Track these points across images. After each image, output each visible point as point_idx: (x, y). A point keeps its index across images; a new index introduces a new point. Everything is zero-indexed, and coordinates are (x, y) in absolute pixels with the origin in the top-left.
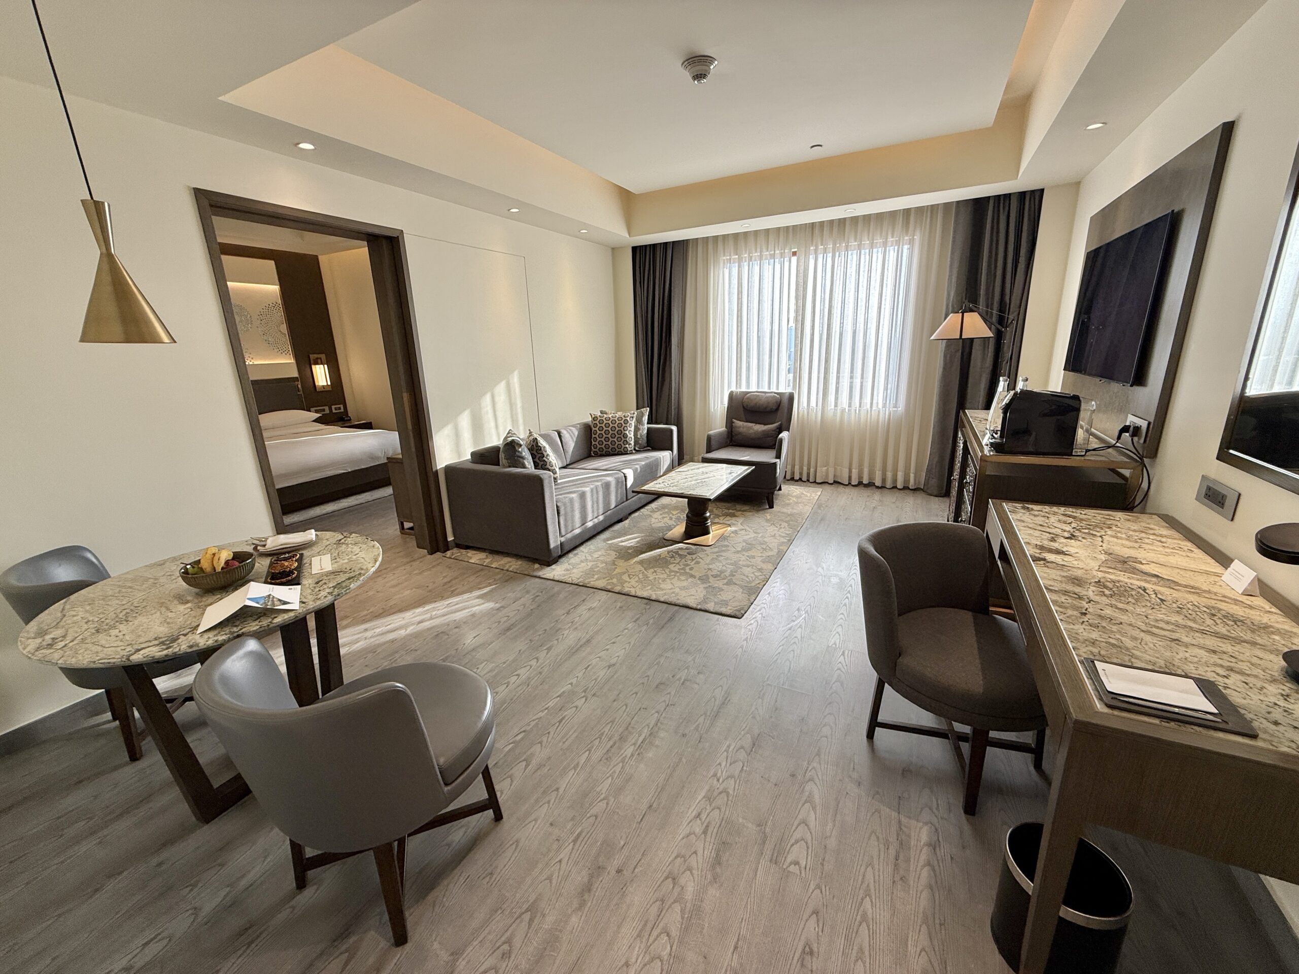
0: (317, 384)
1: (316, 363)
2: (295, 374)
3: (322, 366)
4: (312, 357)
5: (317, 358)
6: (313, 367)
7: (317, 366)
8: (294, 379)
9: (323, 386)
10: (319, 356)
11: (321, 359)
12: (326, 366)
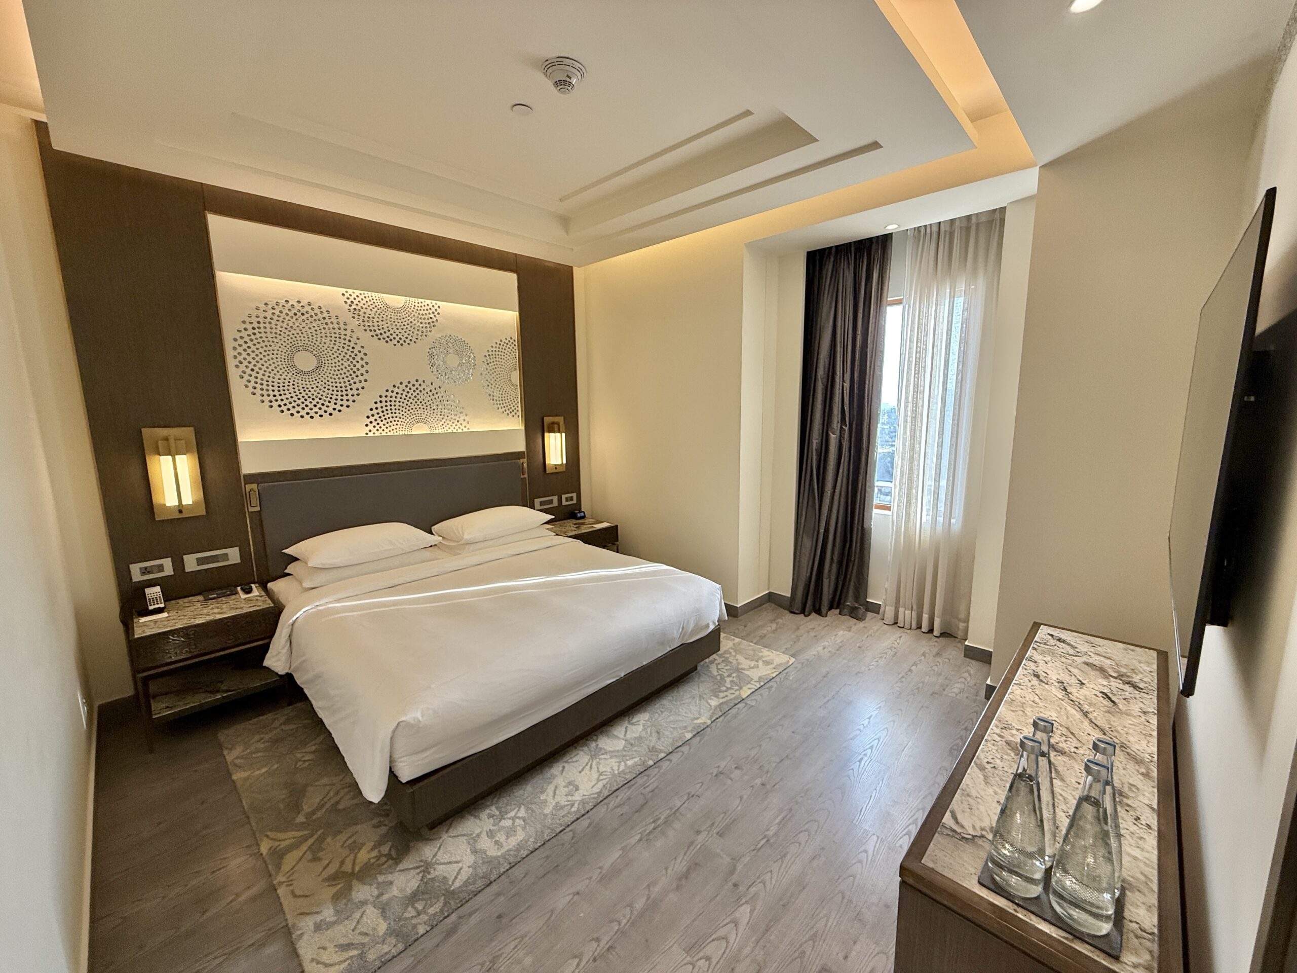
0: (547, 462)
1: (551, 431)
2: (521, 447)
3: (558, 435)
4: (547, 420)
5: (553, 423)
6: (546, 435)
7: (552, 435)
8: (518, 455)
9: (556, 466)
10: (556, 419)
11: (558, 424)
12: (564, 435)
